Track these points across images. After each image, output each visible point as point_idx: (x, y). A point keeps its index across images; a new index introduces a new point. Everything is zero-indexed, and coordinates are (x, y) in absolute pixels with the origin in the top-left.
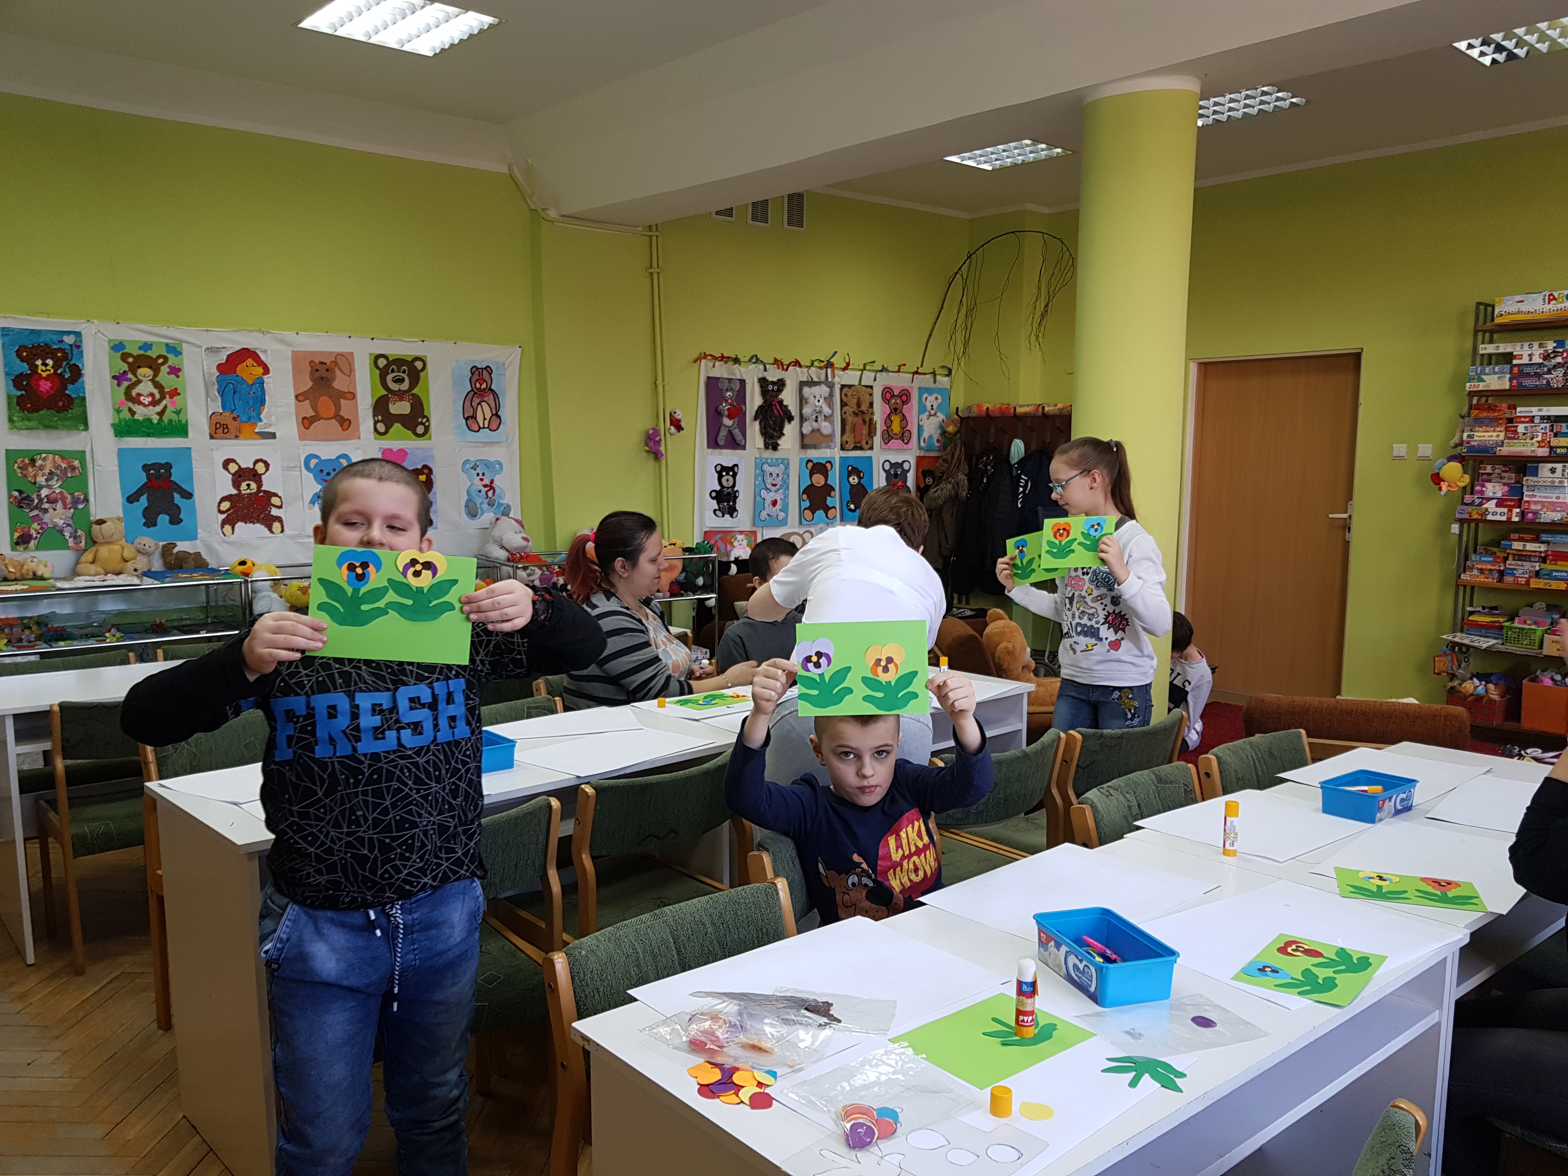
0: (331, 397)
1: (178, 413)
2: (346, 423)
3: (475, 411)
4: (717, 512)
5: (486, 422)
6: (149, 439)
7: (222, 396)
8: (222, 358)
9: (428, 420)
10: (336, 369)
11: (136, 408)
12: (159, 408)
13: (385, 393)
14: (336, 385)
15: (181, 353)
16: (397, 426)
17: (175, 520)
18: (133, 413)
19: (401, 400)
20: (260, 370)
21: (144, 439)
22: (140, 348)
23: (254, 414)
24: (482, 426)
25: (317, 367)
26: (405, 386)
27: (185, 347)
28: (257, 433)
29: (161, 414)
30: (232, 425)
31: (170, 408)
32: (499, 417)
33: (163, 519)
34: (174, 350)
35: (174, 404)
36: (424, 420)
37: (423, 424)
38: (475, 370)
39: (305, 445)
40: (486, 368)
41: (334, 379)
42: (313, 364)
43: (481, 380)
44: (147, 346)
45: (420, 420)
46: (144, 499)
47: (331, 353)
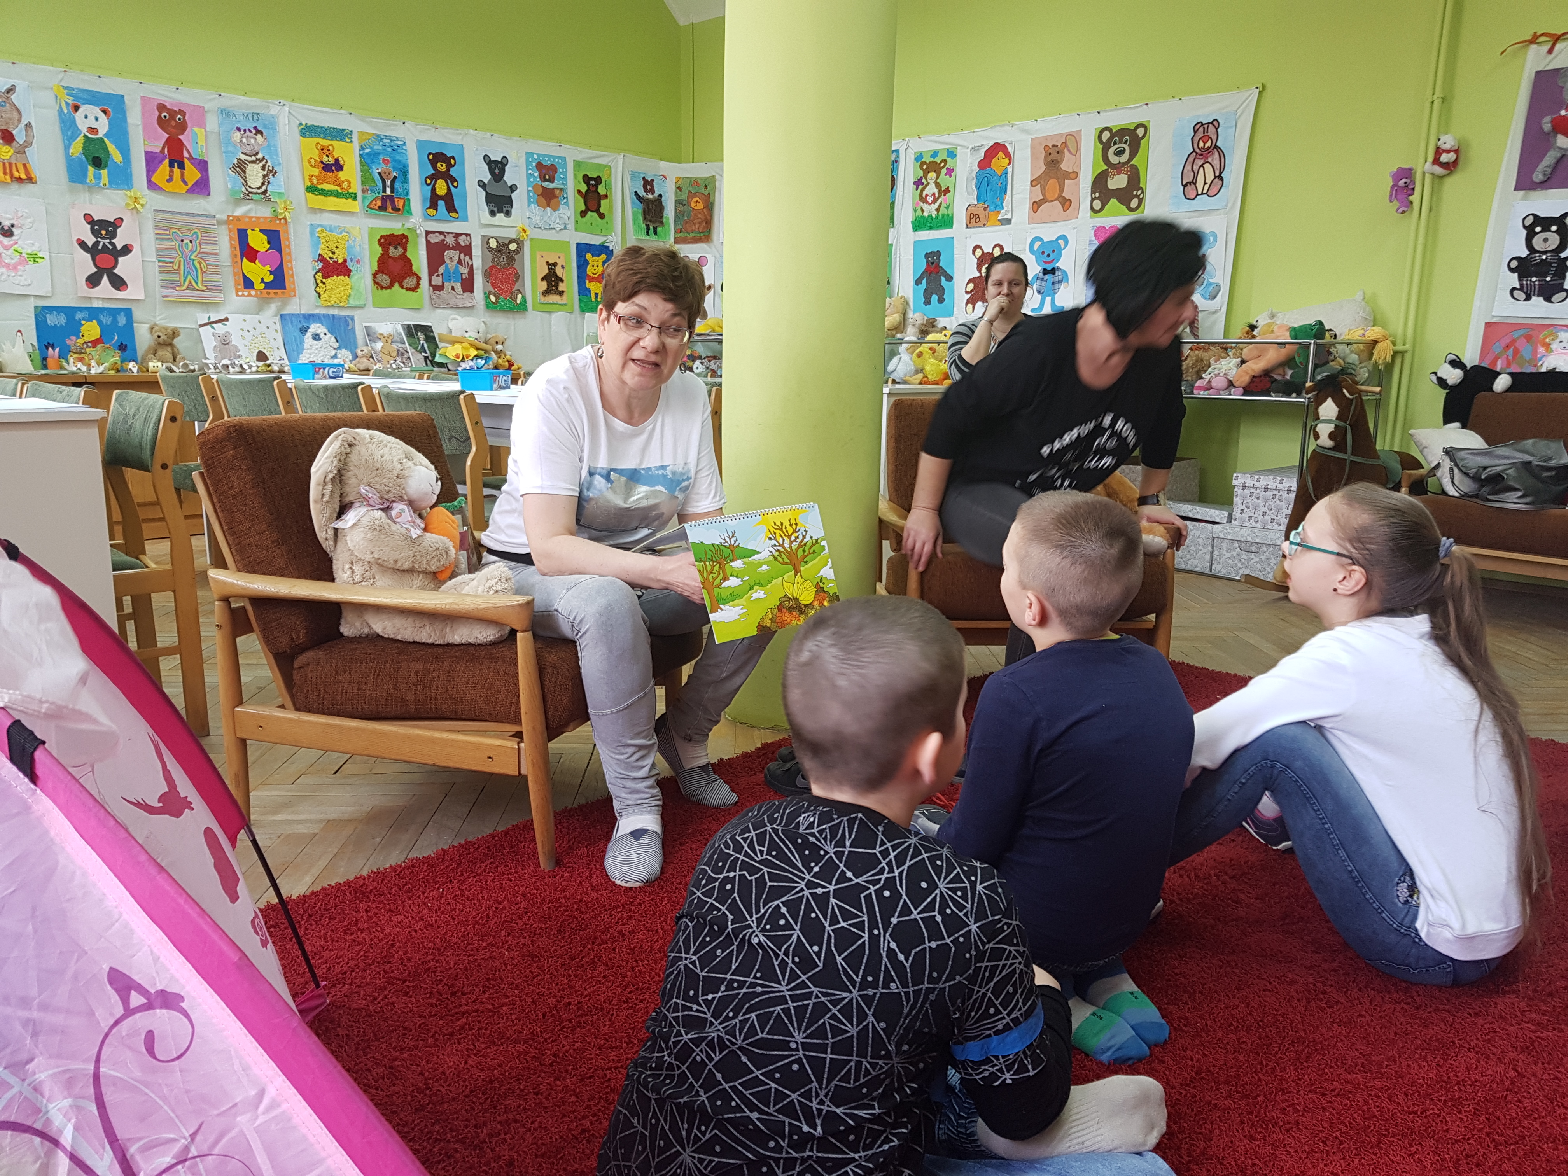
0: (1058, 179)
1: (947, 207)
2: (1068, 203)
3: (1195, 176)
4: (1516, 293)
5: (1207, 187)
6: (931, 232)
7: (978, 190)
8: (981, 155)
9: (1143, 192)
10: (1066, 150)
11: (925, 207)
12: (937, 204)
13: (1106, 167)
14: (1064, 166)
15: (956, 156)
16: (1113, 201)
17: (941, 300)
18: (923, 211)
19: (1119, 174)
20: (1007, 161)
21: (928, 232)
22: (931, 156)
23: (999, 203)
24: (1200, 192)
25: (1050, 151)
26: (1124, 158)
27: (960, 151)
28: (999, 220)
29: (938, 210)
30: (983, 214)
31: (944, 205)
32: (1222, 179)
33: (935, 298)
34: (952, 154)
35: (945, 200)
36: (1140, 192)
37: (1137, 196)
38: (1199, 127)
39: (1032, 229)
40: (1212, 123)
41: (1062, 160)
42: (1047, 149)
43: (1206, 137)
44: (935, 154)
45: (1135, 193)
46: (924, 281)
47: (1062, 135)
